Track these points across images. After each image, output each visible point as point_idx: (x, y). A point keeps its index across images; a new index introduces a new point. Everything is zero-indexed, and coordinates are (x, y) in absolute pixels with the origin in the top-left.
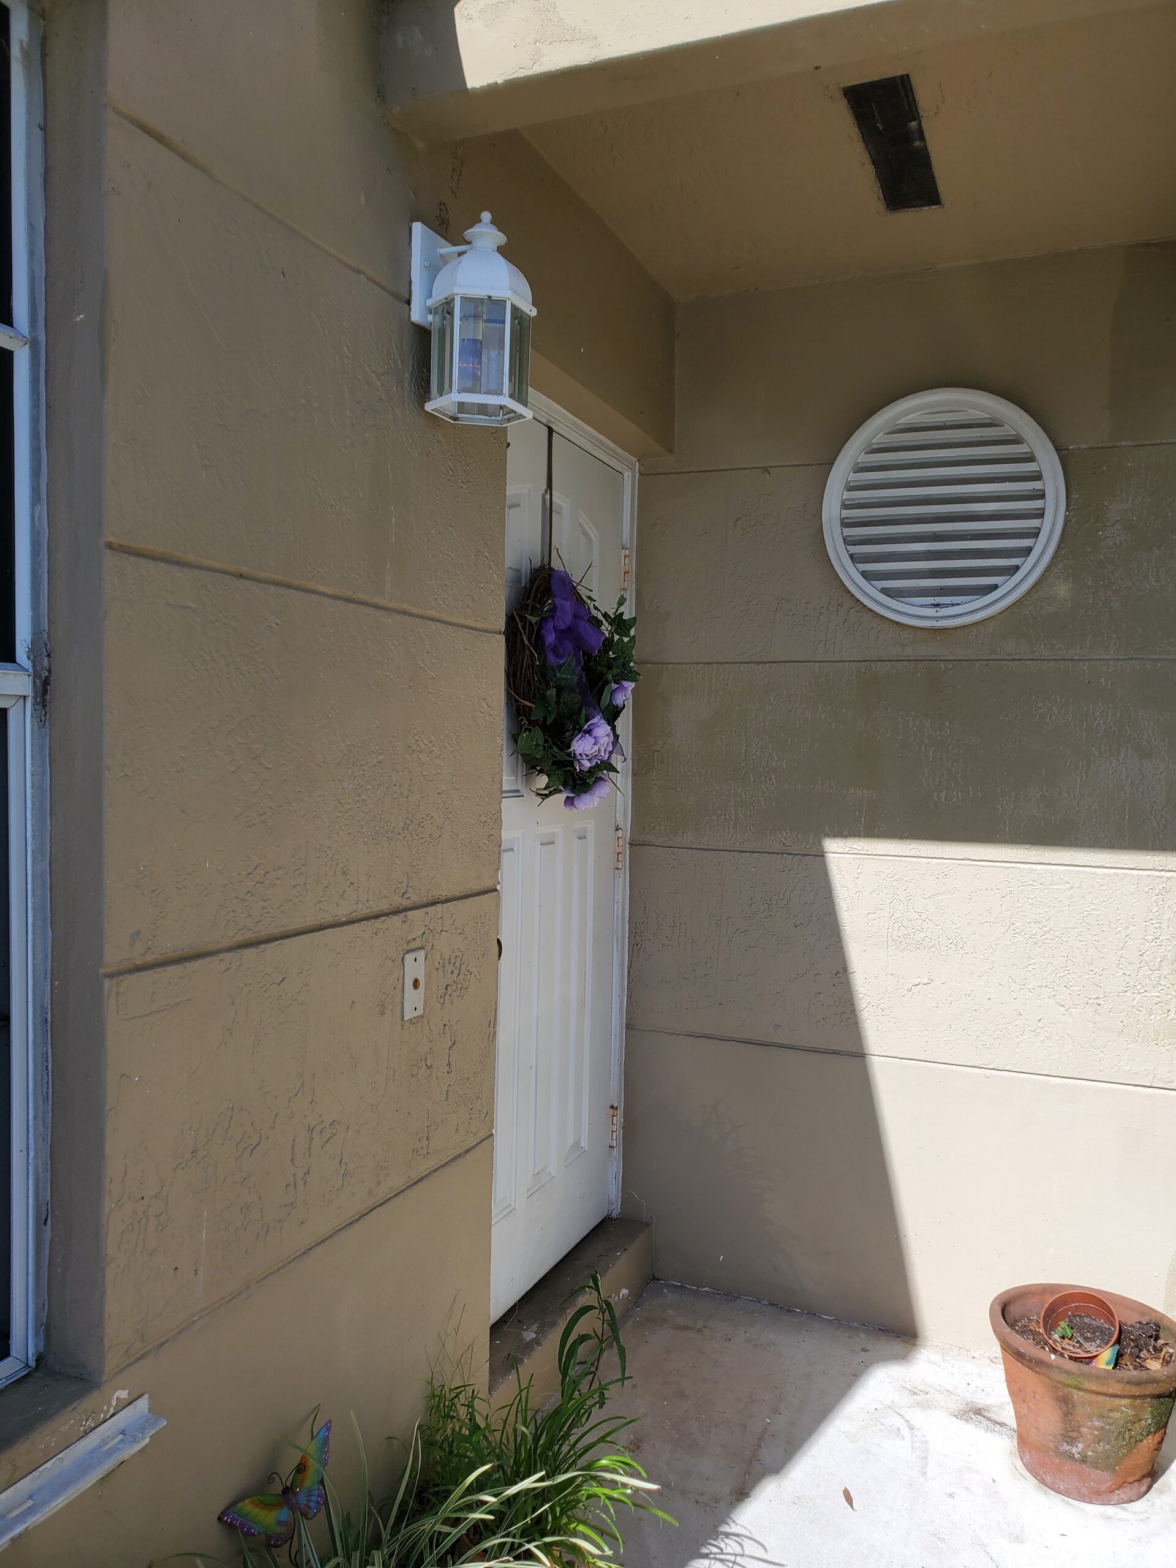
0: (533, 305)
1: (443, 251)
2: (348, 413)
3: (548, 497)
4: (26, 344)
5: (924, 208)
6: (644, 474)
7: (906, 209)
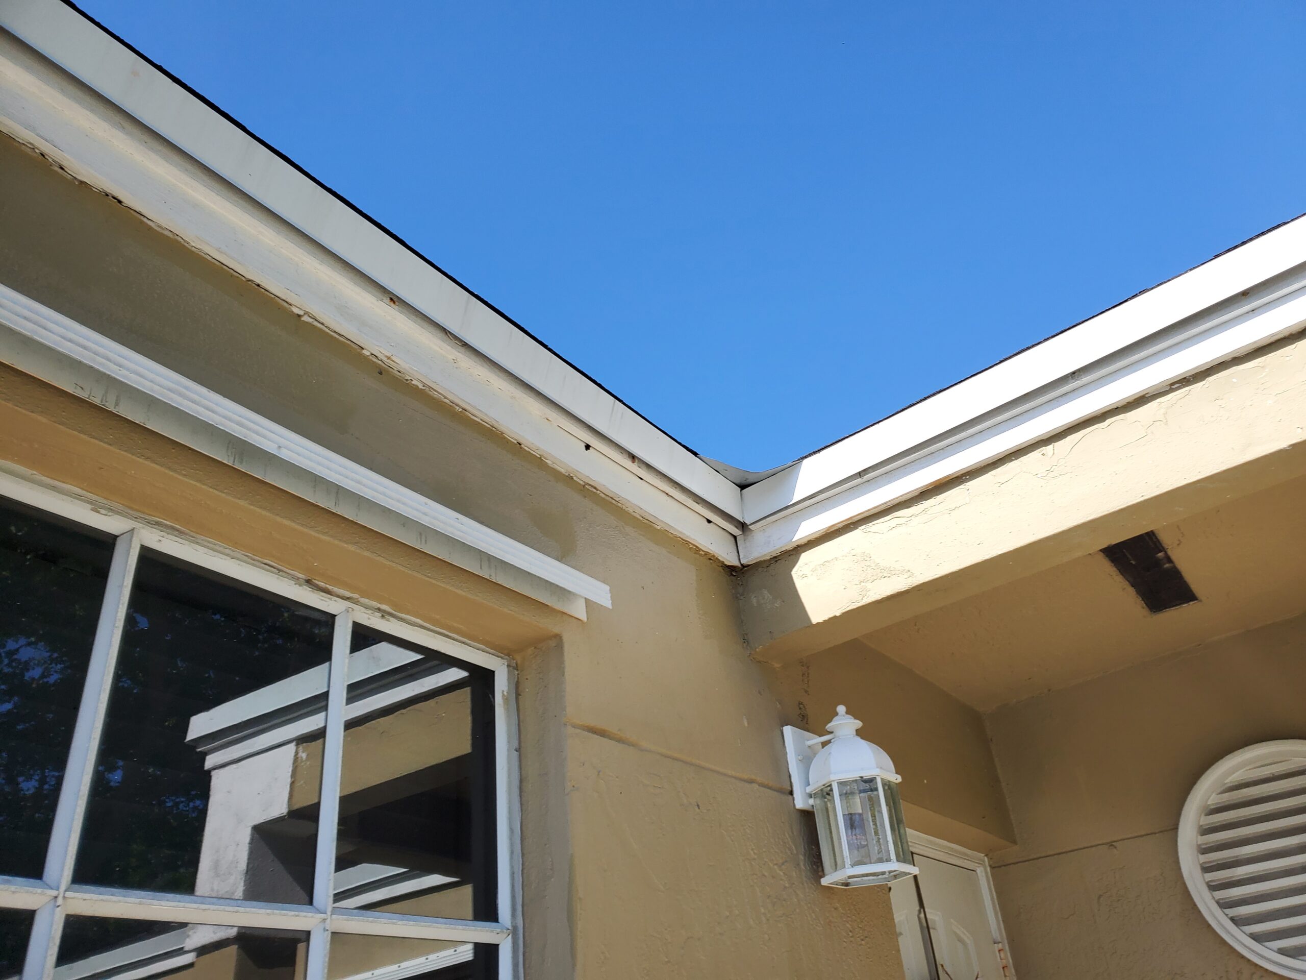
0: (897, 773)
1: (810, 743)
2: (763, 910)
3: (922, 915)
4: (509, 935)
5: (1184, 605)
6: (994, 867)
7: (1167, 610)
